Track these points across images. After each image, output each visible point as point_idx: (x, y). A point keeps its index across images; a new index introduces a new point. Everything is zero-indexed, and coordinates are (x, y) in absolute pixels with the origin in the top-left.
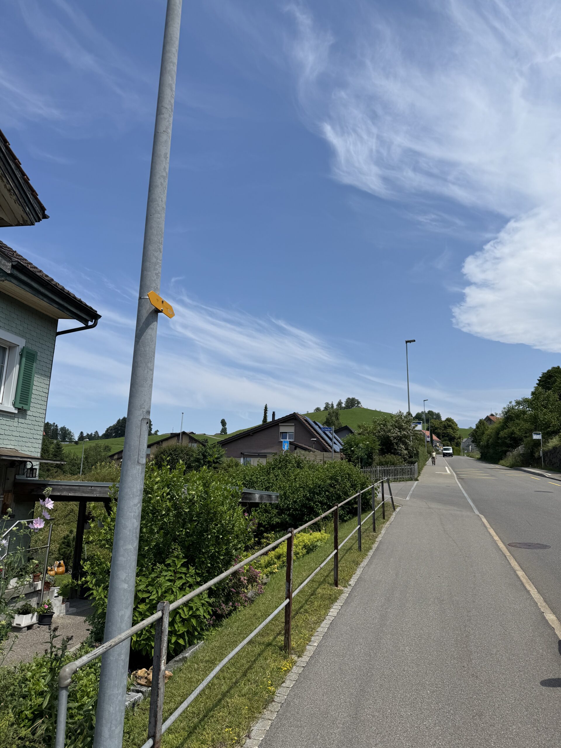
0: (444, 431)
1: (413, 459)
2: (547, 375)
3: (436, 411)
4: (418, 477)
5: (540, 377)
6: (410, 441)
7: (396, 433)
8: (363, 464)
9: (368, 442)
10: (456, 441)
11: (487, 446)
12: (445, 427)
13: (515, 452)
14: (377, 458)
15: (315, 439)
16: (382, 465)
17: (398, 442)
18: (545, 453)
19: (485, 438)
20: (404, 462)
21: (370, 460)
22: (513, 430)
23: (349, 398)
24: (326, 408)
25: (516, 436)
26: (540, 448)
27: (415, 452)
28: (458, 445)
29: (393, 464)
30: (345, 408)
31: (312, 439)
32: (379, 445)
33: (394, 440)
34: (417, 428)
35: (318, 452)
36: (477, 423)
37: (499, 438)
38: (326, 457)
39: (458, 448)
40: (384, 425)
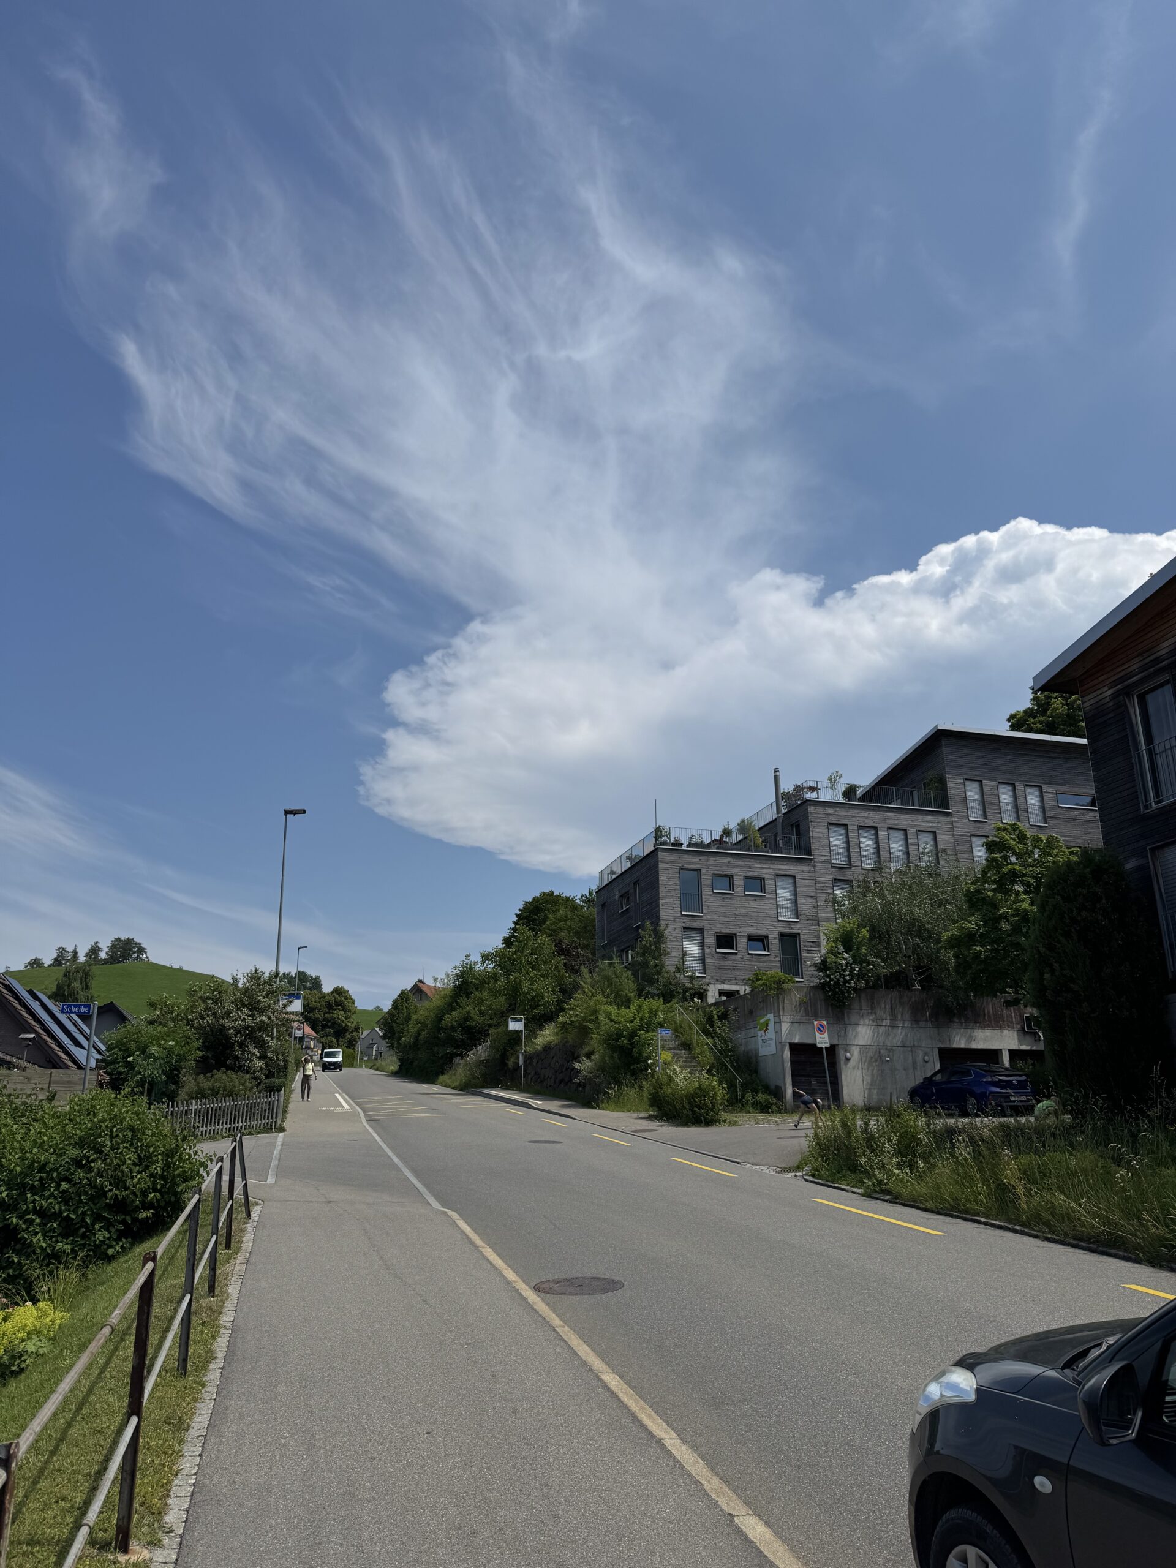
0: (327, 1015)
1: (275, 1081)
2: (532, 907)
3: (312, 972)
4: (283, 1121)
5: (520, 910)
6: (272, 1039)
7: (244, 1018)
8: (153, 1098)
9: (171, 1043)
10: (348, 1036)
11: (415, 1046)
12: (330, 1007)
13: (471, 1056)
14: (188, 1081)
15: (32, 1036)
16: (204, 1097)
17: (245, 1040)
18: (528, 1058)
19: (412, 1028)
20: (255, 1089)
21: (172, 1087)
22: (469, 1013)
23: (118, 940)
24: (57, 961)
25: (473, 1024)
26: (518, 1048)
27: (282, 1063)
28: (351, 1044)
29: (230, 1094)
30: (105, 962)
31: (21, 1036)
32: (199, 1049)
33: (236, 1037)
34: (290, 1009)
35: (34, 1070)
36: (395, 997)
37: (442, 1028)
38: (56, 1082)
39: (350, 1050)
40: (216, 1001)
